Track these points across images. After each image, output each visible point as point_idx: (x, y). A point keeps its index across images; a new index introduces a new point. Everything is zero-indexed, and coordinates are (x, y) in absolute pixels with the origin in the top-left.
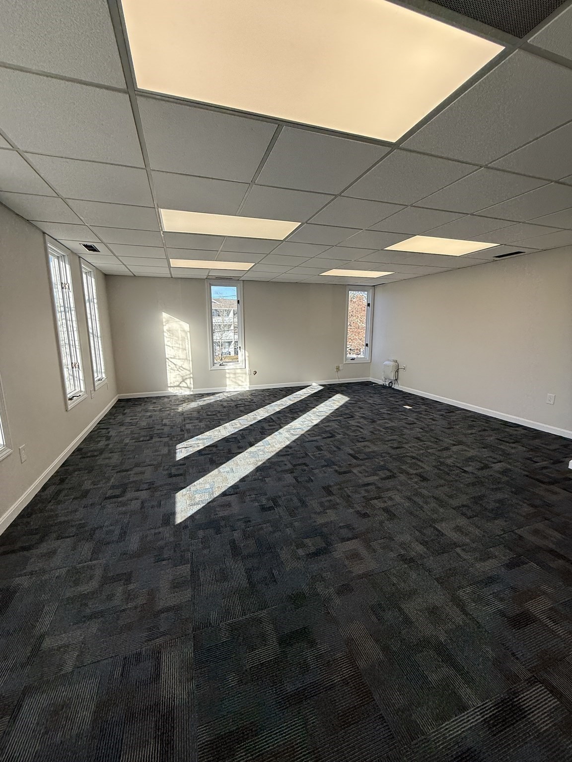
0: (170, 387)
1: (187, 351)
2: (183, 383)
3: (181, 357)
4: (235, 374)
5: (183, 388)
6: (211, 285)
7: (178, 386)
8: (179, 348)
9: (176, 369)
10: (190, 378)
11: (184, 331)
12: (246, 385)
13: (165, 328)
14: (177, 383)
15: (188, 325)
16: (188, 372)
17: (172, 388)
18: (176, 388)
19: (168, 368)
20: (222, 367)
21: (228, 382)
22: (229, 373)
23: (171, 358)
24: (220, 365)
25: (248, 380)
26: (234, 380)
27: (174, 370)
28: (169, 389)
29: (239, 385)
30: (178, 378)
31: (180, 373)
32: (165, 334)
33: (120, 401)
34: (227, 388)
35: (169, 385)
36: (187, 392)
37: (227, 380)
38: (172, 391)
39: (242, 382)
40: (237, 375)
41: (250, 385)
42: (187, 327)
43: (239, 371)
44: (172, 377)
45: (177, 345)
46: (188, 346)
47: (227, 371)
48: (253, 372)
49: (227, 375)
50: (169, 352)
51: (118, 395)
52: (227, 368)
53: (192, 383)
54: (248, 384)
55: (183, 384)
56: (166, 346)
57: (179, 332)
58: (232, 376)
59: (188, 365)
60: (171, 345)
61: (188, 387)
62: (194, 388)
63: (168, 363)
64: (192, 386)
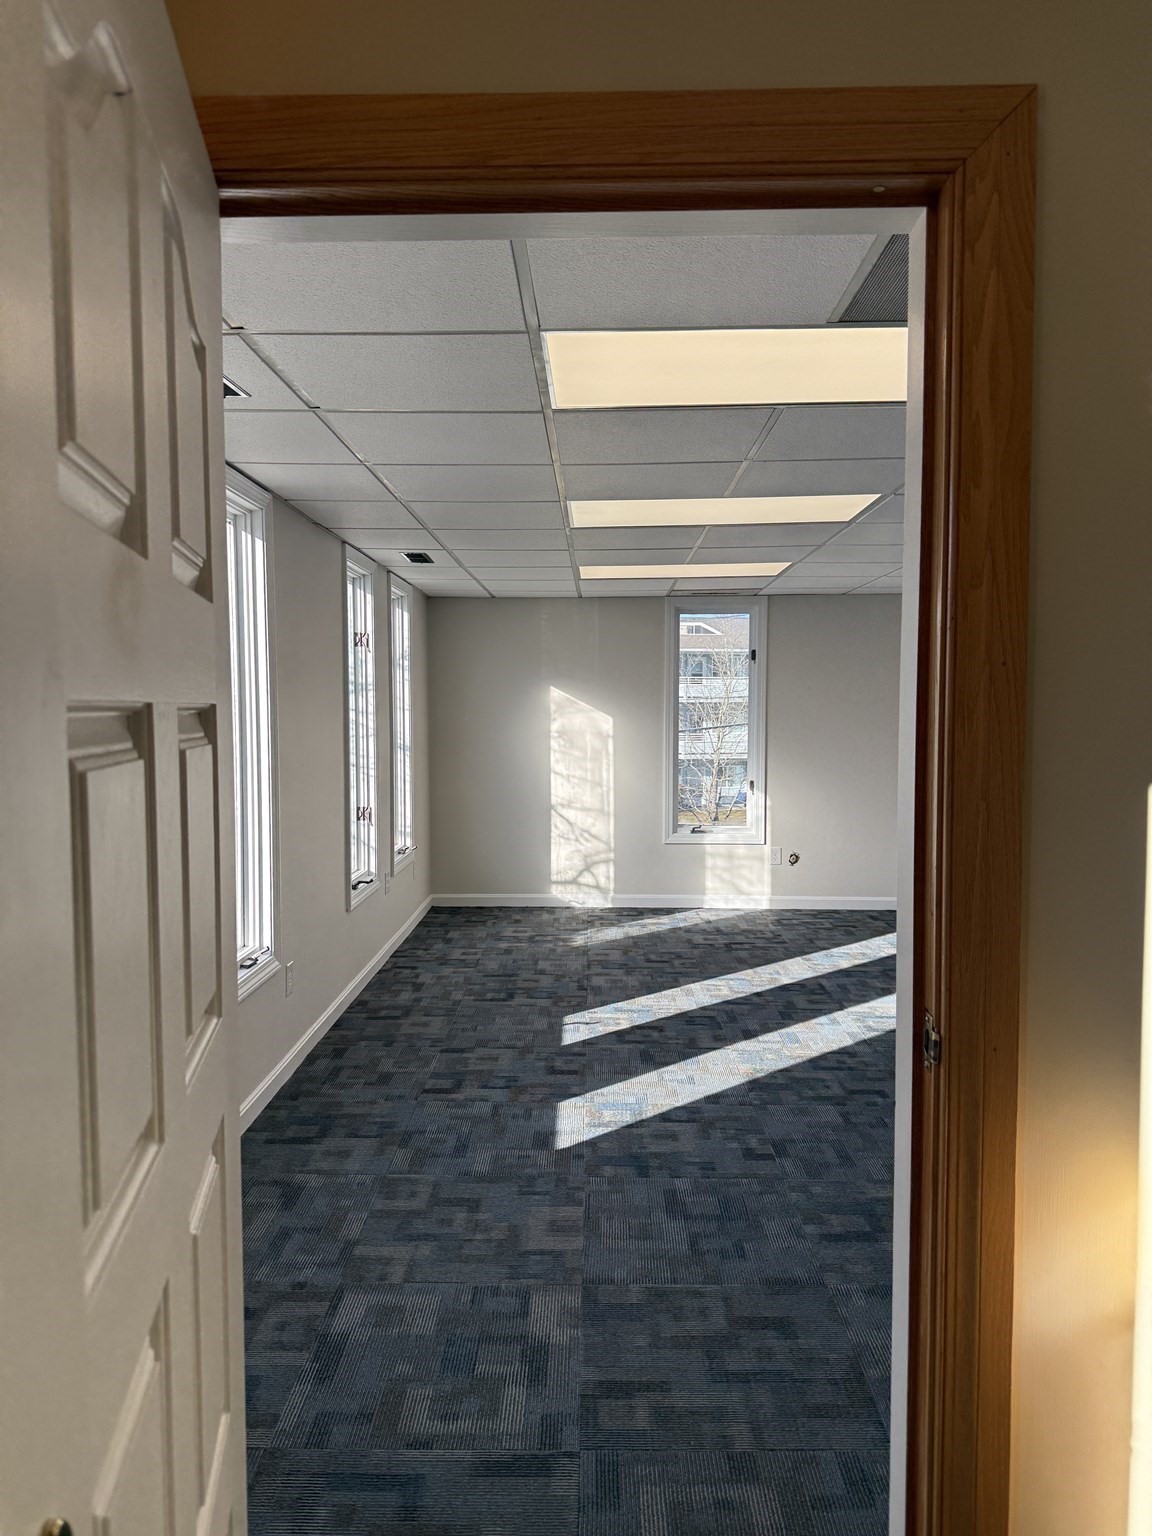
0: (557, 883)
1: (605, 789)
2: (586, 874)
3: (588, 805)
4: (730, 857)
5: (586, 889)
6: (679, 611)
7: (574, 882)
8: (584, 780)
9: (573, 837)
10: (606, 861)
11: (600, 735)
12: (762, 894)
13: (555, 727)
14: (570, 875)
15: (611, 719)
16: (602, 846)
17: (560, 888)
18: (569, 888)
19: (554, 833)
20: (696, 838)
21: (710, 883)
22: (712, 855)
23: (563, 806)
24: (693, 831)
25: (767, 878)
26: (726, 876)
27: (568, 839)
28: (554, 887)
29: (741, 892)
30: (575, 861)
31: (582, 848)
32: (554, 744)
33: (434, 910)
34: (706, 898)
35: (554, 878)
36: (596, 902)
37: (709, 874)
38: (561, 895)
39: (751, 883)
40: (736, 862)
41: (773, 894)
42: (606, 722)
43: (741, 851)
44: (562, 857)
45: (579, 773)
46: (608, 775)
47: (708, 847)
48: (786, 858)
49: (709, 862)
50: (559, 790)
51: (431, 896)
52: (707, 838)
53: (612, 875)
54: (767, 889)
55: (587, 879)
56: (553, 776)
57: (588, 737)
58: (720, 863)
59: (606, 828)
60: (565, 773)
61: (597, 887)
62: (615, 891)
63: (555, 820)
64: (612, 886)
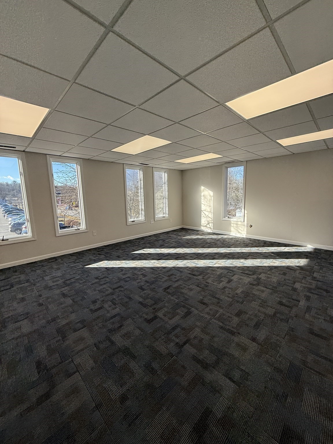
0: (202, 226)
1: (211, 207)
2: (208, 225)
3: (208, 211)
4: (237, 224)
5: (208, 228)
6: (227, 168)
7: (206, 226)
8: (208, 205)
9: (205, 217)
10: (212, 223)
11: (210, 196)
12: (244, 234)
13: (202, 194)
14: (205, 225)
15: (212, 192)
16: (211, 219)
17: (203, 227)
18: (205, 227)
19: (202, 216)
20: (229, 219)
21: (232, 229)
22: (233, 223)
23: (204, 210)
25: (245, 230)
26: (236, 228)
27: (204, 217)
28: (202, 227)
29: (239, 233)
30: (206, 222)
31: (207, 219)
32: (202, 197)
34: (231, 233)
36: (209, 231)
37: (232, 227)
38: (203, 228)
39: (242, 231)
40: (238, 226)
41: (247, 234)
42: (212, 193)
43: (240, 223)
44: (204, 221)
46: (212, 205)
47: (232, 222)
48: (249, 226)
49: (232, 225)
50: (203, 207)
51: (182, 226)
52: (232, 220)
53: (212, 226)
55: (208, 226)
56: (202, 204)
57: (208, 196)
58: (235, 225)
59: (211, 215)
60: (204, 204)
61: (210, 228)
63: (202, 213)
64: (212, 228)
